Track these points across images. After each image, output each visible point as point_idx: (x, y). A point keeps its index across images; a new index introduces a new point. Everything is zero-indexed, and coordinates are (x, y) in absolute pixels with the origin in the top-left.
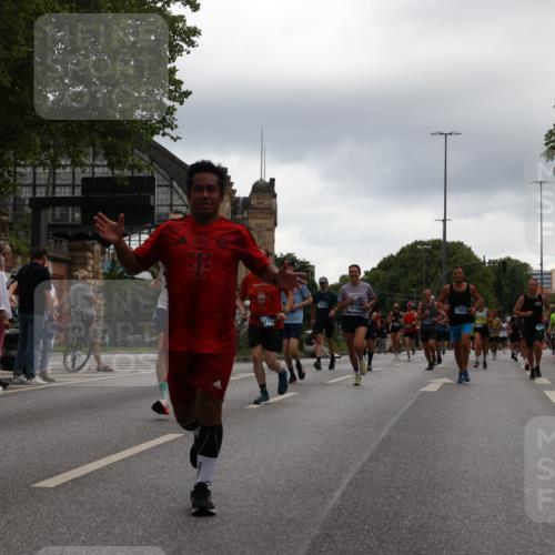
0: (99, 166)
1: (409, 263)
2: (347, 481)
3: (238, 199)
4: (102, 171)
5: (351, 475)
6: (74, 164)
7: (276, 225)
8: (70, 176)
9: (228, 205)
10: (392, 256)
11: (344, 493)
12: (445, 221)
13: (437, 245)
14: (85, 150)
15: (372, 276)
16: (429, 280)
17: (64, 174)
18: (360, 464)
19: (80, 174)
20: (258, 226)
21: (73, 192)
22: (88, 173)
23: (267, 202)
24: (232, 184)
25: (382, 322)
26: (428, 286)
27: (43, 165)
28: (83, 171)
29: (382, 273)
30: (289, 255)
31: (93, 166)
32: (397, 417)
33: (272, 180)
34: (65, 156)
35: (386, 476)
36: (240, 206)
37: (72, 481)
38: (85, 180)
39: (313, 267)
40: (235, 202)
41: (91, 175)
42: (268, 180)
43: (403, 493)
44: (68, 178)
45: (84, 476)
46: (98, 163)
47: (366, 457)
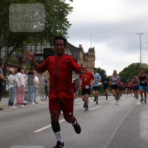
1: (131, 69)
2: (116, 130)
3: (85, 53)
4: (49, 47)
5: (118, 128)
6: (41, 45)
7: (95, 60)
8: (40, 48)
9: (82, 55)
10: (127, 68)
11: (116, 133)
12: (141, 57)
13: (138, 64)
14: (44, 41)
15: (121, 74)
16: (137, 74)
17: (39, 47)
18: (120, 125)
19: (43, 47)
20: (90, 60)
21: (41, 52)
22: (45, 47)
23: (92, 54)
24: (83, 49)
26: (136, 75)
27: (33, 45)
28: (44, 46)
29: (124, 72)
30: (99, 68)
31: (46, 45)
32: (129, 111)
33: (94, 48)
34: (39, 43)
35: (127, 128)
36: (85, 55)
37: (43, 130)
38: (44, 49)
39: (105, 71)
40: (84, 54)
41: (46, 48)
42: (92, 48)
43: (132, 133)
45: (46, 129)
46: (47, 44)
47: (122, 122)
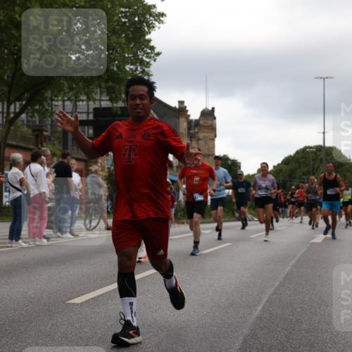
0: (104, 100)
1: (301, 161)
2: (265, 300)
3: (191, 120)
4: (106, 104)
5: (267, 296)
6: (89, 99)
7: (215, 136)
8: (86, 107)
9: (185, 124)
10: (290, 156)
11: (263, 308)
12: (324, 133)
13: (319, 148)
14: (95, 90)
15: (278, 169)
16: (315, 171)
17: (82, 105)
18: (273, 289)
19: (92, 105)
20: (205, 137)
21: (88, 117)
22: (97, 105)
23: (210, 122)
24: (187, 111)
25: (284, 198)
26: (314, 174)
27: (69, 99)
28: (95, 103)
29: (284, 167)
30: (225, 156)
31: (100, 100)
32: (296, 259)
33: (213, 108)
34: (83, 94)
35: (290, 296)
36: (193, 125)
37: (92, 299)
38: (95, 109)
39: (240, 163)
40: (190, 122)
41: (99, 106)
42: (210, 109)
43: (301, 307)
44: (84, 108)
45: (99, 296)
46: (103, 98)
47: (277, 284)
